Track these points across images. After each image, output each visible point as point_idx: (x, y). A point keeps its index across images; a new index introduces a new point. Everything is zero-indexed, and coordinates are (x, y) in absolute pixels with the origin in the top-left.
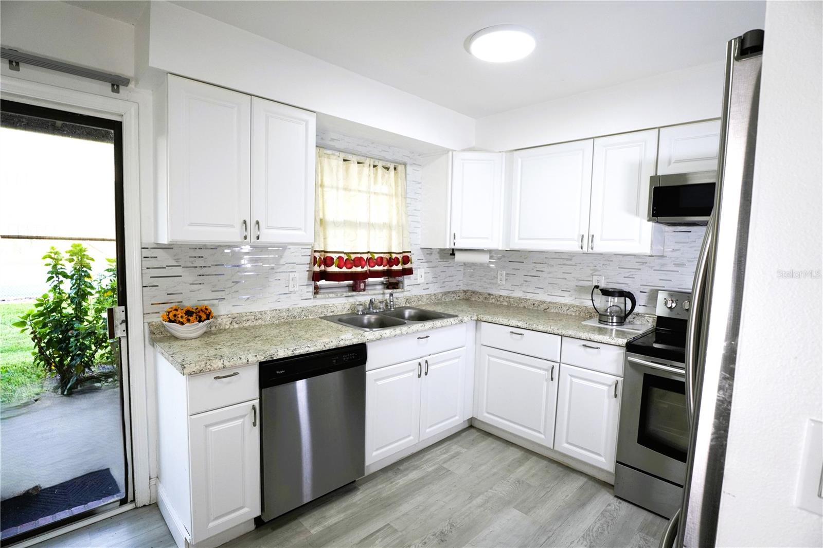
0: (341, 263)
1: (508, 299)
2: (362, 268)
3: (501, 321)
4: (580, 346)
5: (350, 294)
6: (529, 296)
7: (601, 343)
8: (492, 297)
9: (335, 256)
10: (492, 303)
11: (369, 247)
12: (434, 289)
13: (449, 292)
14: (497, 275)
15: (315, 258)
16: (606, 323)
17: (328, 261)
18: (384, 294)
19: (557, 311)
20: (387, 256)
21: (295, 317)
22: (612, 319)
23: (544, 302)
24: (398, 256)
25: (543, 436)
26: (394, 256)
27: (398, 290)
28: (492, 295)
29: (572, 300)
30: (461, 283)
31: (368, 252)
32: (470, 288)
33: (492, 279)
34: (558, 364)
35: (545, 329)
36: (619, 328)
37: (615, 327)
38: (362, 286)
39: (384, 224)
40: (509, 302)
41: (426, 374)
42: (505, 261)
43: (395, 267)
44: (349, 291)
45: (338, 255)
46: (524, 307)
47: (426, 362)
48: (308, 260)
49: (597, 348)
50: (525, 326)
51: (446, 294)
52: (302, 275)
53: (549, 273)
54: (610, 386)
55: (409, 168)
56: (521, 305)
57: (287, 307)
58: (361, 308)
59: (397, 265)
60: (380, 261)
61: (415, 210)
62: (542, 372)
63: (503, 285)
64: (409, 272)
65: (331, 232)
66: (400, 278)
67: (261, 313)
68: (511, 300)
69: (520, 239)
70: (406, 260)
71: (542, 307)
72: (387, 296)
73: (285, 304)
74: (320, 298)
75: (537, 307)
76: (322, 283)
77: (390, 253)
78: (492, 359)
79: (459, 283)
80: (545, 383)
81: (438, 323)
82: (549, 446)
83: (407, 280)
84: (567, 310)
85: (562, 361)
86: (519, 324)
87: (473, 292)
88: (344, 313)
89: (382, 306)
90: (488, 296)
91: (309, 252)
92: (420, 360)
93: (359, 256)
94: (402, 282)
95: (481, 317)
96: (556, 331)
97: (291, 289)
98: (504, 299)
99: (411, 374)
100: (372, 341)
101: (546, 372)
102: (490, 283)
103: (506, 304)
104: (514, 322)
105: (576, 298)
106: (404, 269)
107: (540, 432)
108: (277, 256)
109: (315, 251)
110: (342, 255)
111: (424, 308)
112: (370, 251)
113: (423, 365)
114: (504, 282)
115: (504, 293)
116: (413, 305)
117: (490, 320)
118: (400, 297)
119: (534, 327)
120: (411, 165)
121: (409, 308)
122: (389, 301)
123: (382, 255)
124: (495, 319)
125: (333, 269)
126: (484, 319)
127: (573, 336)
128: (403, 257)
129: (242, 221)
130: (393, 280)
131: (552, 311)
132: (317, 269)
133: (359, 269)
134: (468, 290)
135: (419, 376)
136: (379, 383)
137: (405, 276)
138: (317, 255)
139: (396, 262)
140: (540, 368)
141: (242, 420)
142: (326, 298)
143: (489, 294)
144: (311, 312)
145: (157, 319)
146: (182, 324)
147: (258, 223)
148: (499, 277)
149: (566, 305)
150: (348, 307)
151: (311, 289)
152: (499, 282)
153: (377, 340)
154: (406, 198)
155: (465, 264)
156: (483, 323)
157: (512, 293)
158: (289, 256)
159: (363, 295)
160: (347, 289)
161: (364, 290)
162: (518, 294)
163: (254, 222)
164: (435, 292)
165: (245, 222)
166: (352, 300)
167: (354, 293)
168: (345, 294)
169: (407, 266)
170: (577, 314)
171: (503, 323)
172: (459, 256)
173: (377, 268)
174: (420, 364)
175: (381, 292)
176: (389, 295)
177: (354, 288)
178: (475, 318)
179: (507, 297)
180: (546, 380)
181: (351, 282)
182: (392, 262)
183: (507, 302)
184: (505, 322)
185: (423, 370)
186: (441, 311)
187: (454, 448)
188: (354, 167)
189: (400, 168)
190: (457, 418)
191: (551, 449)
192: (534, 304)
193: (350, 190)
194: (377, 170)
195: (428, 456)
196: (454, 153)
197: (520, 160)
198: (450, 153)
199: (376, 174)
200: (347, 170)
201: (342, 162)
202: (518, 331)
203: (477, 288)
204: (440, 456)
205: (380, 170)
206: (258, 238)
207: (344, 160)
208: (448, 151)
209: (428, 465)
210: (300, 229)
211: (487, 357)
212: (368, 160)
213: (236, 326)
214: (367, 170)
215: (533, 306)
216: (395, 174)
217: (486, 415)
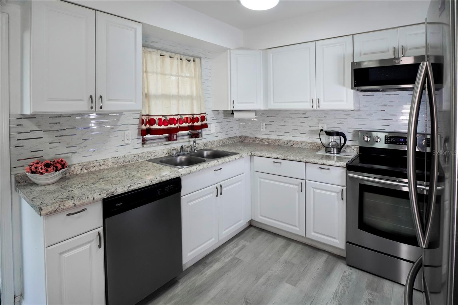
0: (161, 122)
1: (268, 140)
2: (175, 125)
3: (267, 155)
4: (318, 168)
5: (167, 143)
6: (280, 138)
7: (331, 166)
8: (258, 139)
9: (156, 118)
10: (258, 143)
11: (178, 111)
12: (222, 136)
13: (231, 138)
14: (260, 125)
15: (143, 120)
16: (330, 152)
17: (152, 122)
18: (189, 141)
19: (299, 146)
20: (191, 117)
21: (129, 161)
22: (334, 150)
23: (290, 141)
24: (198, 116)
25: (298, 229)
26: (195, 116)
27: (198, 139)
28: (258, 138)
29: (307, 139)
30: (237, 132)
31: (178, 115)
32: (244, 134)
33: (257, 128)
34: (305, 181)
35: (295, 159)
36: (339, 155)
37: (335, 155)
38: (175, 137)
39: (188, 96)
40: (268, 142)
41: (221, 194)
42: (265, 117)
43: (196, 124)
44: (166, 141)
45: (158, 117)
46: (278, 145)
47: (221, 186)
48: (137, 121)
49: (328, 169)
50: (282, 157)
51: (229, 139)
52: (133, 132)
53: (293, 123)
54: (338, 193)
55: (203, 61)
56: (276, 144)
57: (123, 155)
58: (174, 152)
59: (197, 122)
60: (187, 120)
61: (208, 86)
62: (295, 187)
63: (264, 132)
64: (205, 126)
65: (153, 103)
66: (199, 131)
67: (104, 160)
68: (270, 141)
69: (274, 102)
70: (203, 118)
71: (290, 144)
72: (192, 143)
73: (122, 153)
74: (147, 147)
75: (287, 145)
76: (148, 136)
77: (193, 114)
78: (262, 180)
79: (236, 131)
80: (297, 194)
81: (227, 159)
82: (302, 235)
83: (204, 132)
84: (305, 145)
85: (307, 179)
86: (279, 156)
87: (246, 137)
88: (163, 156)
89: (189, 150)
90: (255, 139)
91: (138, 116)
92: (216, 185)
93: (172, 117)
94: (201, 133)
95: (253, 153)
96: (302, 160)
97: (126, 142)
98: (265, 140)
99: (211, 195)
100: (184, 175)
101: (297, 187)
102: (256, 131)
103: (267, 143)
104: (275, 155)
105: (309, 138)
106: (202, 125)
107: (296, 226)
108: (115, 120)
109: (142, 115)
110: (161, 117)
111: (216, 149)
112: (180, 113)
113: (219, 188)
114: (264, 130)
115: (265, 137)
116: (209, 147)
117: (259, 155)
118: (200, 143)
119: (288, 158)
120: (204, 58)
121: (206, 150)
122: (193, 146)
123: (187, 116)
124: (263, 154)
125: (156, 127)
126: (256, 155)
127: (313, 162)
128: (201, 117)
129: (89, 96)
130: (195, 132)
131: (296, 146)
132: (144, 127)
133: (173, 126)
134: (242, 136)
135: (217, 196)
136: (190, 204)
137: (203, 129)
138: (144, 118)
139: (197, 120)
140: (293, 184)
141: (90, 244)
142: (150, 147)
143: (256, 138)
144: (141, 157)
146: (42, 174)
147: (101, 97)
148: (261, 127)
149: (304, 142)
150: (166, 151)
151: (140, 141)
152: (262, 130)
153: (188, 174)
154: (201, 79)
155: (240, 120)
156: (255, 157)
157: (270, 136)
158: (123, 120)
159: (176, 143)
160: (165, 140)
161: (176, 140)
162: (274, 137)
163: (98, 97)
164: (222, 138)
165: (91, 97)
166: (168, 147)
167: (170, 142)
168: (164, 143)
169: (204, 122)
170: (311, 148)
172: (235, 114)
173: (184, 125)
174: (217, 188)
175: (188, 140)
176: (193, 142)
177: (170, 139)
178: (250, 154)
179: (267, 139)
180: (298, 192)
181: (168, 135)
182: (194, 120)
183: (267, 142)
184: (269, 155)
185: (219, 191)
186: (227, 151)
187: (242, 242)
188: (167, 60)
189: (197, 60)
190: (242, 221)
191: (304, 237)
192: (284, 143)
193: (165, 75)
194: (182, 61)
195: (225, 250)
196: (231, 51)
197: (271, 55)
198: (229, 51)
199: (182, 64)
200: (163, 61)
201: (159, 56)
202: (277, 161)
203: (248, 135)
204: (231, 250)
205: (185, 62)
206: (101, 108)
207: (161, 55)
208: (227, 49)
209: (225, 259)
210: (132, 101)
211: (259, 179)
212: (177, 55)
213: (85, 171)
214: (176, 61)
215: (284, 144)
216: (194, 64)
217: (260, 217)
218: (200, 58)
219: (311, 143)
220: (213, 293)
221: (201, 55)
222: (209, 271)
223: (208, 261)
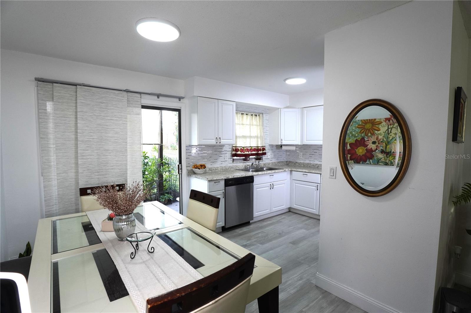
0: (242, 150)
1: (303, 164)
2: (248, 152)
5: (244, 162)
6: (311, 162)
9: (239, 148)
11: (250, 145)
12: (274, 161)
13: (280, 162)
14: (299, 154)
15: (233, 149)
17: (237, 150)
18: (256, 162)
20: (257, 148)
21: (227, 169)
23: (317, 164)
24: (261, 148)
25: (315, 211)
26: (259, 148)
27: (261, 161)
30: (285, 158)
31: (250, 147)
32: (289, 160)
33: (297, 156)
34: (319, 184)
35: (315, 172)
38: (248, 159)
39: (256, 136)
40: (304, 165)
41: (273, 188)
42: (302, 149)
43: (260, 152)
44: (244, 161)
45: (240, 148)
46: (310, 166)
47: (273, 184)
48: (231, 150)
50: (308, 171)
51: (279, 162)
52: (229, 155)
53: (319, 153)
55: (264, 115)
56: (308, 166)
57: (225, 166)
58: (248, 166)
59: (260, 151)
60: (254, 150)
61: (267, 130)
62: (314, 187)
63: (301, 158)
64: (265, 154)
65: (238, 140)
66: (261, 156)
67: (217, 167)
69: (306, 140)
70: (264, 149)
72: (257, 163)
73: (224, 165)
74: (235, 163)
76: (235, 158)
77: (258, 147)
78: (296, 184)
79: (284, 158)
80: (315, 191)
81: (277, 171)
82: (317, 214)
83: (264, 157)
86: (306, 171)
87: (290, 162)
88: (242, 168)
89: (256, 166)
91: (231, 147)
92: (271, 183)
93: (247, 148)
94: (262, 158)
95: (292, 169)
96: (318, 173)
97: (226, 160)
99: (268, 188)
100: (255, 175)
101: (316, 187)
102: (297, 158)
104: (304, 171)
106: (263, 153)
107: (314, 209)
109: (233, 147)
110: (242, 148)
111: (271, 167)
112: (251, 146)
113: (272, 185)
114: (302, 157)
115: (302, 162)
116: (267, 166)
117: (296, 170)
118: (262, 163)
119: (311, 172)
120: (265, 114)
121: (265, 167)
122: (258, 165)
123: (255, 148)
125: (239, 153)
126: (293, 170)
128: (263, 148)
130: (259, 157)
132: (234, 153)
133: (247, 153)
134: (288, 161)
135: (271, 189)
136: (258, 190)
137: (263, 156)
138: (234, 148)
139: (260, 150)
140: (313, 186)
142: (236, 163)
143: (296, 162)
144: (232, 168)
145: (190, 168)
146: (199, 169)
147: (220, 138)
148: (300, 156)
150: (244, 166)
151: (232, 160)
152: (300, 157)
153: (257, 175)
154: (263, 126)
155: (287, 151)
156: (293, 172)
157: (305, 161)
158: (225, 148)
159: (249, 162)
160: (243, 160)
161: (249, 160)
162: (307, 162)
164: (275, 162)
165: (217, 138)
166: (245, 164)
167: (246, 162)
168: (243, 162)
169: (264, 152)
171: (300, 171)
172: (283, 148)
173: (253, 152)
174: (271, 185)
175: (255, 161)
176: (258, 162)
178: (290, 170)
179: (303, 163)
180: (316, 190)
181: (244, 157)
182: (258, 150)
184: (301, 170)
185: (272, 187)
186: (277, 168)
187: (283, 216)
188: (245, 116)
189: (261, 115)
190: (284, 206)
191: (318, 215)
192: (313, 165)
193: (244, 125)
194: (252, 116)
195: (274, 218)
196: (281, 109)
197: (306, 111)
198: (280, 109)
199: (252, 118)
200: (242, 117)
201: (241, 115)
202: (305, 174)
203: (291, 160)
204: (278, 218)
205: (254, 116)
206: (220, 143)
207: (242, 114)
208: (279, 108)
209: (274, 220)
210: (231, 139)
211: (295, 184)
212: (250, 113)
213: (210, 171)
214: (249, 117)
216: (259, 117)
217: (295, 205)
218: (263, 114)
220: (267, 229)
221: (263, 112)
222: (265, 223)
223: (265, 220)
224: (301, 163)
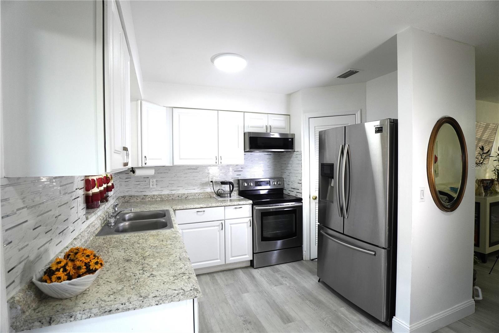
1: (160, 196)
3: (190, 207)
4: (234, 209)
6: (173, 192)
7: (243, 205)
8: (148, 197)
10: (149, 201)
12: (115, 198)
14: (150, 182)
19: (193, 197)
22: (228, 195)
23: (184, 194)
28: (147, 196)
29: (199, 190)
30: (119, 191)
32: (127, 194)
33: (146, 186)
36: (230, 199)
40: (161, 198)
42: (156, 173)
46: (173, 199)
50: (205, 206)
56: (170, 198)
63: (154, 188)
68: (163, 196)
71: (184, 196)
75: (181, 197)
84: (198, 195)
86: (202, 206)
87: (131, 196)
90: (144, 197)
95: (175, 207)
98: (157, 197)
101: (220, 227)
102: (145, 188)
103: (160, 199)
105: (201, 189)
114: (155, 186)
115: (156, 193)
117: (182, 208)
119: (210, 205)
127: (231, 205)
131: (190, 198)
143: (145, 195)
148: (151, 183)
149: (197, 193)
152: (151, 186)
157: (161, 192)
161: (100, 206)
162: (166, 192)
164: (115, 200)
170: (204, 197)
172: (138, 173)
179: (159, 195)
183: (160, 198)
184: (192, 207)
202: (200, 210)
203: (133, 193)
215: (178, 197)
219: (203, 193)
224: (156, 197)
